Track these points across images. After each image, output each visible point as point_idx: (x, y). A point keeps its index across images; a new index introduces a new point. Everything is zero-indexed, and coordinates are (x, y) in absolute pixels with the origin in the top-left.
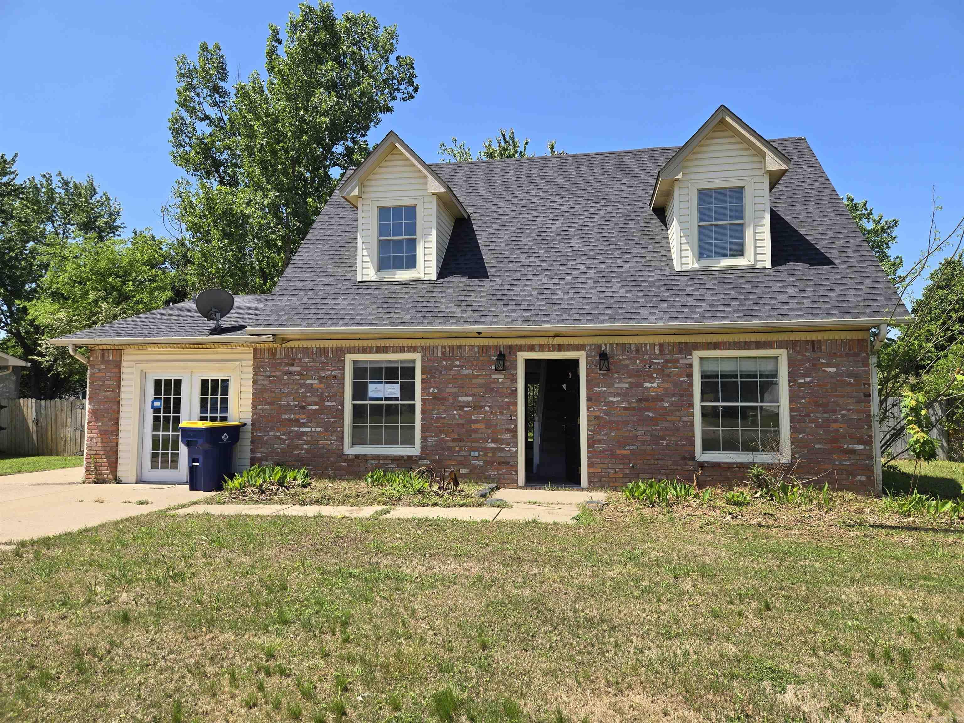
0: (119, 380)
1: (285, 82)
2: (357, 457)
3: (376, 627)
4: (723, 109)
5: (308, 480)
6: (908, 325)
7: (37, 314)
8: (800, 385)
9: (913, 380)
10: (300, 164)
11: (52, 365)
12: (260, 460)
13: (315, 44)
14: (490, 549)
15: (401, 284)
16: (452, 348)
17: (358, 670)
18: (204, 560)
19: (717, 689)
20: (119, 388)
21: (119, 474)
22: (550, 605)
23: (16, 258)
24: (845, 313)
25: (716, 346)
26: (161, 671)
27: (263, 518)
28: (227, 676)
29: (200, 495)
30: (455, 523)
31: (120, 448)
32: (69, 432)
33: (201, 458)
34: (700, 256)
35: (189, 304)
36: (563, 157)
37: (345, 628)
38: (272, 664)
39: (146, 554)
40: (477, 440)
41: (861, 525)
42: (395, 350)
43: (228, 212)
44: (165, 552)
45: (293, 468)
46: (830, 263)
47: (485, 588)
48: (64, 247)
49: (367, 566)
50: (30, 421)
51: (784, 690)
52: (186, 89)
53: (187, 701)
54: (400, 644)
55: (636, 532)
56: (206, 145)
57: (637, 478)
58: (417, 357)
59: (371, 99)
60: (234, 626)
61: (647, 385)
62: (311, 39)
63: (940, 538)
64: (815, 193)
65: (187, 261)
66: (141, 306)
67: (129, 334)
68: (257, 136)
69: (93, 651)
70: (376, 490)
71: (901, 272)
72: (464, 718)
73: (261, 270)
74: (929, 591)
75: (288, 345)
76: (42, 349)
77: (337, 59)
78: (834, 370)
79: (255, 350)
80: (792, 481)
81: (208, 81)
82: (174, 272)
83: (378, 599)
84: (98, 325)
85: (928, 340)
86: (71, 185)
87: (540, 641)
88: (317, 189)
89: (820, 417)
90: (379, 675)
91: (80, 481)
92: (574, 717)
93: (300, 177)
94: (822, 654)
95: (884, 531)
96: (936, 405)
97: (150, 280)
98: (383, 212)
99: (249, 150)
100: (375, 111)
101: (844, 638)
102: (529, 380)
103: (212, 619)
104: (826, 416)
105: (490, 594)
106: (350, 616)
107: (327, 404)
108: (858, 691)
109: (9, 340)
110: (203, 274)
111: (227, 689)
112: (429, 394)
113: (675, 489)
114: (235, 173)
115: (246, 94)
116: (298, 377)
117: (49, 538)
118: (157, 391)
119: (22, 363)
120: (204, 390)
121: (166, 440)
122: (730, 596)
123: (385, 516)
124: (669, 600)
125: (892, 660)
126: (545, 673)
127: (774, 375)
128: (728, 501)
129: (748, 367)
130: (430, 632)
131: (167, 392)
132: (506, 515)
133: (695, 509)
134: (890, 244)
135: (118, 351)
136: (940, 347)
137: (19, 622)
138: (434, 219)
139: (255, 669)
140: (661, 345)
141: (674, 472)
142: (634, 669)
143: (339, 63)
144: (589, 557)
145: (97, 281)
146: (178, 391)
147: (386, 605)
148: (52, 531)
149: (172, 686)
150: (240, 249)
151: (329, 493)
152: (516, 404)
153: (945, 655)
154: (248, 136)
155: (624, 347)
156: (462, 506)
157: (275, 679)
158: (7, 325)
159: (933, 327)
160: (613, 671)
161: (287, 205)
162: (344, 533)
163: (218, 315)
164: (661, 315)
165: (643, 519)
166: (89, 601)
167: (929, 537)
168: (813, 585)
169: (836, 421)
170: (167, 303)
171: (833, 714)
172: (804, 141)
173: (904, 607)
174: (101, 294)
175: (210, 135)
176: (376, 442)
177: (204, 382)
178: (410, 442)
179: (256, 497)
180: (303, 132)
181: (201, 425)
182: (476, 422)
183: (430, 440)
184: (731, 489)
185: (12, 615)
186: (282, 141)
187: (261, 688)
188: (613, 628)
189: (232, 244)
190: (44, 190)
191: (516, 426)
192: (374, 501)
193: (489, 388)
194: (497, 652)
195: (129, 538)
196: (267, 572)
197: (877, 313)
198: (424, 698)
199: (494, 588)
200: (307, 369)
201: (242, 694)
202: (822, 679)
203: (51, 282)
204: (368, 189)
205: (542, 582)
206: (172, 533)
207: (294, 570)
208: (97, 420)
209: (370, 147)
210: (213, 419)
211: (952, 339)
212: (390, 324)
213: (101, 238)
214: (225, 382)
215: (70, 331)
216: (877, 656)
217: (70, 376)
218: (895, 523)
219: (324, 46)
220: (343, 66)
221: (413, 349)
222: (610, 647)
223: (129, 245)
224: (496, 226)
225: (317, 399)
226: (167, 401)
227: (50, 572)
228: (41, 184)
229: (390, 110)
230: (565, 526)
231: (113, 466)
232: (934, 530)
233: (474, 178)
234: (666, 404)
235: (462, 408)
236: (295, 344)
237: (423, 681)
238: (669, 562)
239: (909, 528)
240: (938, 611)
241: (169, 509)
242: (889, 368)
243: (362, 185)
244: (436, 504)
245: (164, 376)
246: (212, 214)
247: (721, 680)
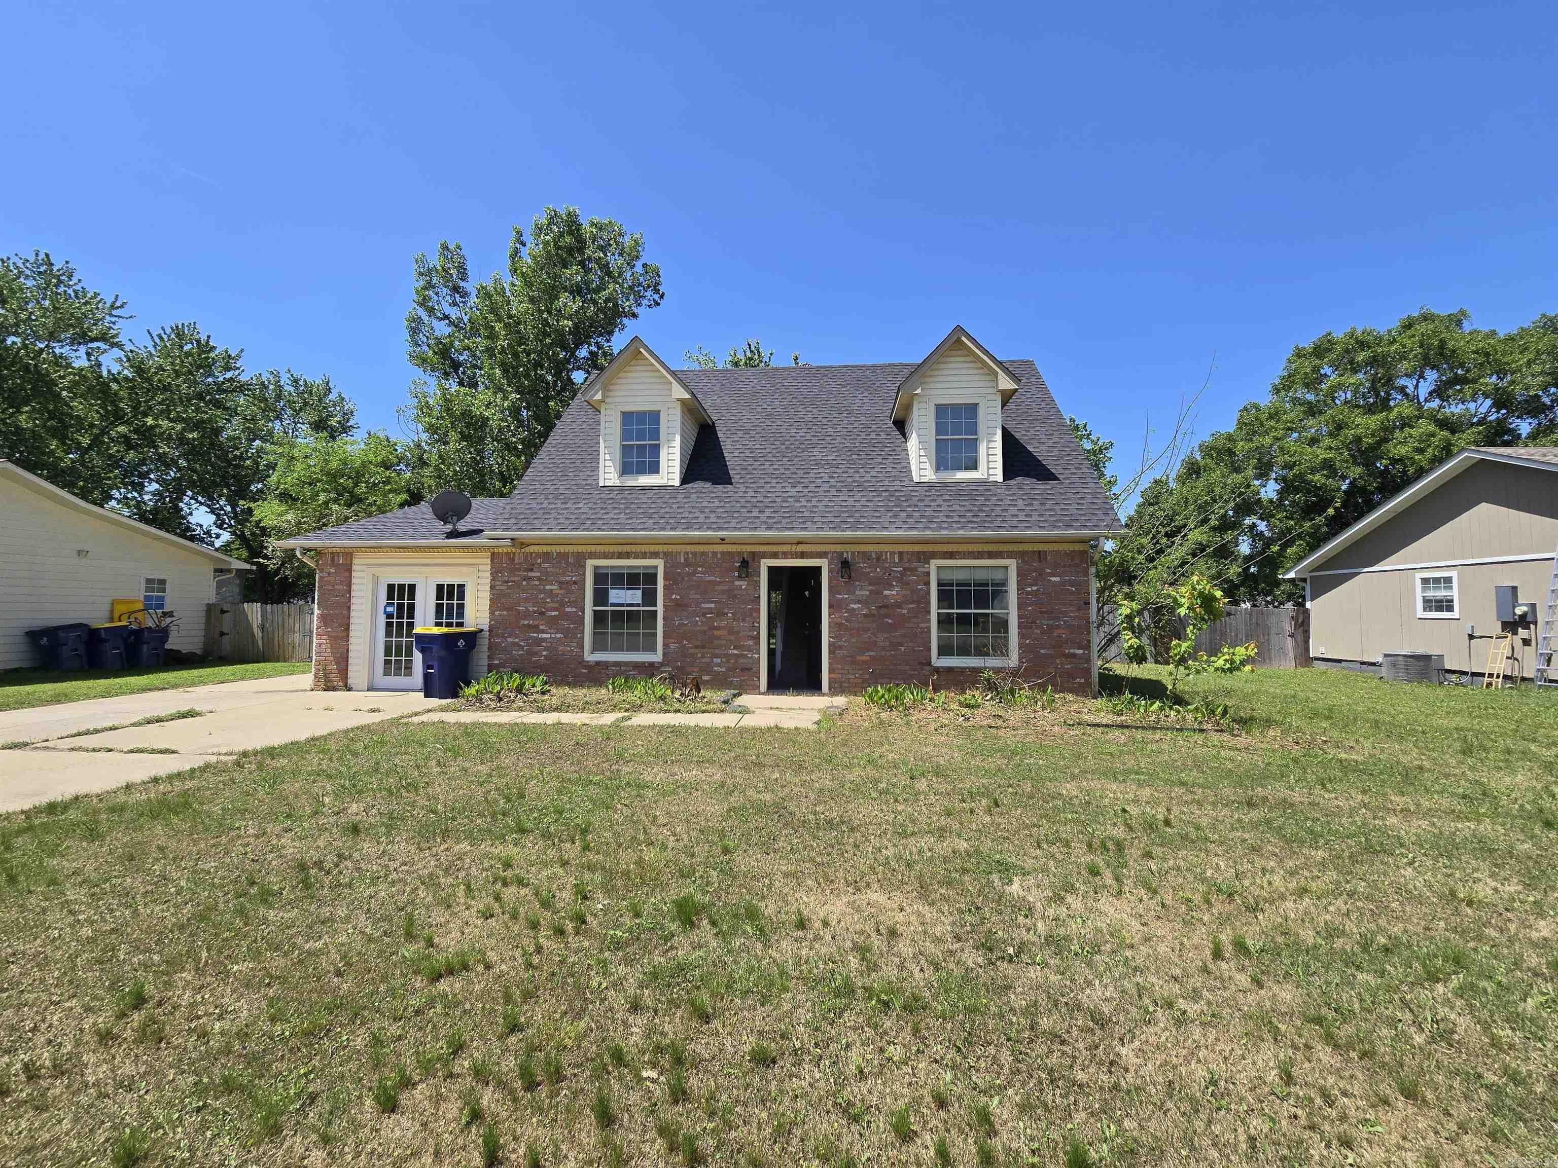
0: (349, 585)
1: (528, 284)
2: (598, 663)
3: (617, 835)
4: (959, 329)
5: (547, 687)
6: (1123, 538)
7: (263, 515)
8: (1028, 593)
9: (1126, 589)
10: (542, 367)
11: (279, 569)
12: (497, 667)
13: (559, 248)
14: (732, 754)
15: (644, 489)
16: (694, 554)
17: (598, 877)
18: (438, 769)
19: (949, 883)
20: (350, 592)
21: (350, 681)
22: (792, 809)
23: (241, 458)
24: (1069, 526)
25: (951, 555)
26: (393, 883)
27: (500, 725)
28: (462, 887)
29: (435, 702)
30: (697, 729)
31: (350, 654)
32: (297, 638)
33: (436, 664)
34: (938, 469)
35: (424, 507)
36: (806, 368)
37: (585, 836)
38: (509, 873)
39: (377, 763)
40: (719, 647)
41: (1079, 724)
42: (637, 556)
43: (467, 414)
44: (397, 761)
45: (532, 674)
46: (1056, 479)
47: (726, 793)
48: (293, 446)
49: (608, 773)
50: (255, 626)
51: (1011, 882)
52: (425, 288)
53: (420, 913)
54: (641, 851)
55: (875, 735)
56: (445, 345)
57: (876, 684)
58: (660, 563)
59: (616, 305)
60: (470, 836)
61: (886, 592)
62: (556, 243)
63: (1149, 735)
64: (1042, 412)
65: (423, 463)
66: (374, 509)
67: (360, 537)
68: (497, 337)
69: (319, 864)
70: (618, 697)
71: (1116, 490)
72: (705, 922)
73: (501, 473)
74: (1140, 784)
75: (527, 550)
76: (269, 551)
77: (582, 263)
78: (1058, 579)
79: (493, 554)
80: (1019, 684)
81: (448, 281)
82: (408, 475)
83: (619, 806)
84: (329, 528)
85: (1140, 553)
86: (301, 383)
87: (781, 844)
88: (559, 393)
89: (1046, 623)
90: (619, 883)
91: (308, 688)
92: (814, 917)
93: (542, 379)
94: (1045, 846)
95: (1100, 730)
96: (1146, 613)
97: (384, 482)
98: (627, 417)
99: (490, 351)
100: (620, 316)
101: (1065, 832)
102: (772, 587)
103: (446, 830)
104: (1051, 622)
105: (732, 799)
106: (590, 824)
107: (568, 609)
108: (1078, 880)
109: (233, 542)
110: (439, 477)
111: (462, 900)
112: (671, 600)
113: (912, 693)
114: (475, 374)
115: (488, 295)
116: (537, 583)
117: (274, 748)
118: (390, 596)
119: (247, 566)
120: (439, 596)
121: (399, 646)
122: (962, 795)
123: (626, 723)
124: (906, 800)
125: (1108, 850)
126: (786, 875)
127: (1004, 583)
128: (961, 704)
129: (981, 576)
130: (672, 838)
131: (401, 597)
132: (748, 721)
133: (930, 713)
134: (1107, 464)
135: (349, 554)
136: (1151, 559)
137: (239, 837)
138: (678, 425)
139: (491, 879)
140: (901, 554)
141: (911, 677)
142: (872, 868)
143: (583, 268)
144: (829, 761)
145: (327, 482)
146: (412, 596)
147: (627, 812)
148: (277, 740)
149: (405, 898)
150: (479, 452)
151: (569, 700)
152: (758, 610)
153: (1154, 843)
154: (488, 337)
155: (865, 555)
156: (704, 712)
157: (512, 889)
158: (230, 526)
159: (1145, 541)
160: (853, 870)
161: (528, 408)
162: (584, 740)
163: (455, 518)
164: (900, 524)
165: (881, 722)
166: (316, 813)
167: (1139, 735)
168: (1037, 781)
169: (1058, 627)
170: (401, 506)
171: (1055, 902)
172: (1032, 363)
173: (1118, 799)
174: (332, 495)
175: (449, 335)
176: (618, 648)
177: (440, 588)
178: (652, 648)
179: (493, 705)
180: (546, 335)
181: (436, 631)
182: (718, 628)
183: (673, 646)
184: (963, 692)
185: (231, 829)
186: (524, 344)
187: (498, 898)
188: (852, 830)
189: (471, 446)
190: (271, 387)
191: (759, 633)
192: (615, 708)
193: (732, 594)
194: (738, 857)
195: (359, 746)
196: (504, 781)
197: (1096, 526)
198: (666, 904)
199: (736, 793)
200: (547, 574)
201: (478, 905)
202: (1045, 870)
203: (279, 482)
204: (611, 394)
205: (783, 787)
206: (407, 741)
207: (532, 778)
208: (326, 625)
209: (616, 351)
210: (449, 625)
211: (1160, 552)
212: (633, 529)
213: (333, 438)
214: (461, 587)
215: (298, 534)
216: (1095, 846)
217: (298, 580)
218: (1110, 722)
219: (570, 250)
220: (587, 271)
221: (655, 555)
222: (848, 848)
223: (363, 446)
224: (740, 434)
225: (556, 605)
226: (400, 607)
227: (275, 783)
228: (269, 382)
229: (634, 316)
230: (808, 731)
231: (344, 673)
232: (1143, 728)
233: (719, 385)
234: (905, 611)
235: (704, 615)
236: (532, 549)
237: (664, 887)
238: (905, 763)
239: (1122, 726)
240: (1148, 803)
241: (402, 717)
242: (1106, 578)
243: (606, 389)
244: (677, 711)
245: (397, 581)
246: (451, 416)
247: (954, 875)
